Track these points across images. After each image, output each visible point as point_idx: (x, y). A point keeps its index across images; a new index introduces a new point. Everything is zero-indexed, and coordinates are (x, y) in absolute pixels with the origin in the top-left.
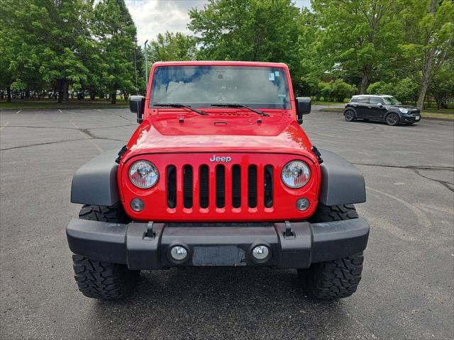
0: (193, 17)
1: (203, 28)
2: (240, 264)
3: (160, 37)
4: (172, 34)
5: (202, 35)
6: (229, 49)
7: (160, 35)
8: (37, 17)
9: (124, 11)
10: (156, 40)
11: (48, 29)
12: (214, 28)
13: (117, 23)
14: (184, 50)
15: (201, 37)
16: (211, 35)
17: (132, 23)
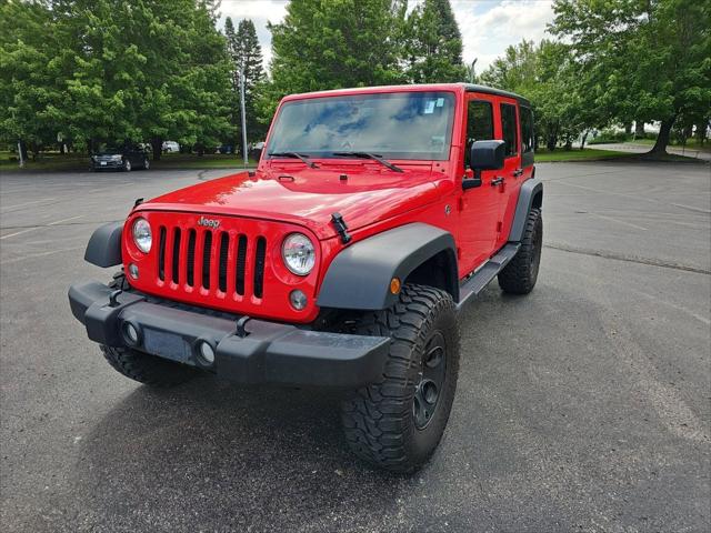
0: (560, 11)
1: (575, 26)
2: (187, 362)
3: (511, 51)
4: (532, 43)
5: (574, 39)
6: (620, 59)
7: (511, 47)
8: (332, 44)
9: (447, 18)
10: (504, 56)
11: (342, 58)
12: (597, 24)
13: (434, 37)
14: (551, 67)
15: (571, 43)
16: (591, 37)
17: (458, 36)
